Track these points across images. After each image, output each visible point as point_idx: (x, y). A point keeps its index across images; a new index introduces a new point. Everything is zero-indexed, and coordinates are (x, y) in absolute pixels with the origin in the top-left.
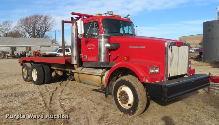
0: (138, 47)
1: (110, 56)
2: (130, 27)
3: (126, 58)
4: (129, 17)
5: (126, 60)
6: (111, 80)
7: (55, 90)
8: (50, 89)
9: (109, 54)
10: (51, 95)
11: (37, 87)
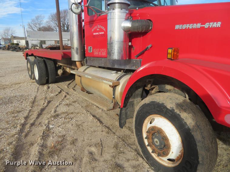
0: (199, 26)
1: (130, 47)
3: (170, 51)
6: (132, 95)
7: (57, 95)
8: (51, 92)
9: (130, 44)
10: (45, 105)
11: (38, 88)
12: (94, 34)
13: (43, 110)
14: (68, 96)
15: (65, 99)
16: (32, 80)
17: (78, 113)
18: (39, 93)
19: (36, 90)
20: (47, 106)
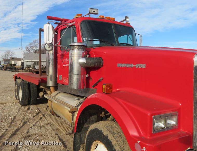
0: (132, 66)
2: (130, 36)
3: (104, 86)
4: (128, 20)
5: (104, 91)
7: (33, 117)
8: (30, 114)
9: (87, 76)
10: (21, 125)
11: (20, 109)
12: (64, 65)
13: (17, 130)
14: (43, 118)
15: (40, 121)
16: (17, 101)
17: (47, 136)
18: (19, 113)
19: (17, 111)
20: (22, 127)
